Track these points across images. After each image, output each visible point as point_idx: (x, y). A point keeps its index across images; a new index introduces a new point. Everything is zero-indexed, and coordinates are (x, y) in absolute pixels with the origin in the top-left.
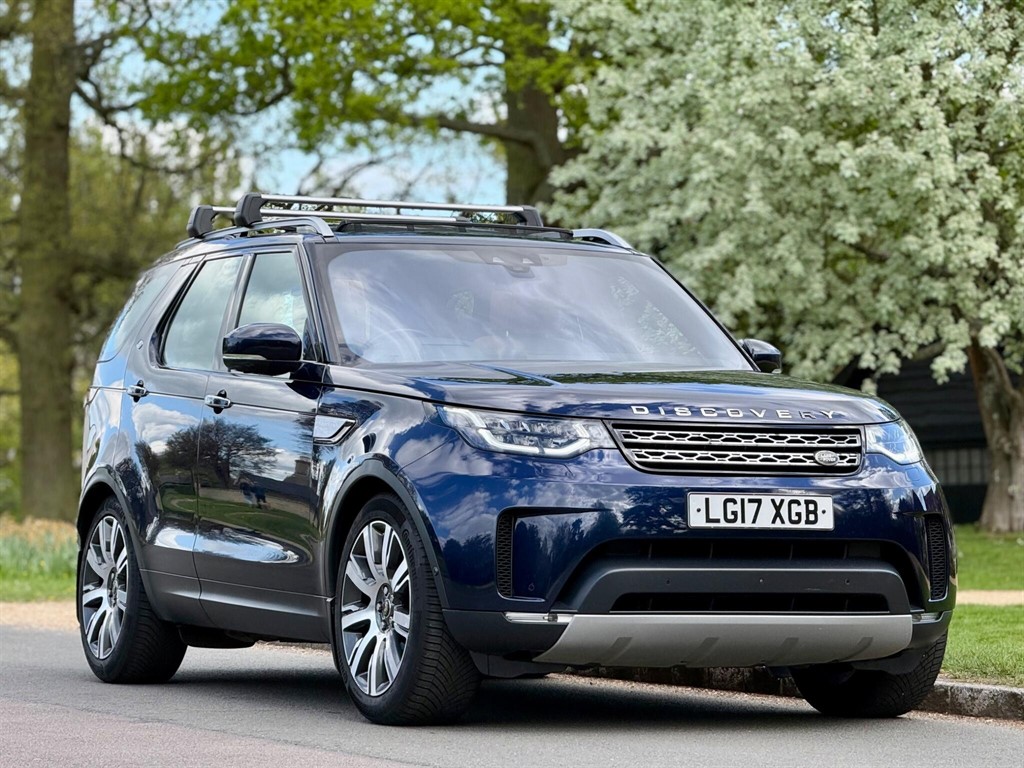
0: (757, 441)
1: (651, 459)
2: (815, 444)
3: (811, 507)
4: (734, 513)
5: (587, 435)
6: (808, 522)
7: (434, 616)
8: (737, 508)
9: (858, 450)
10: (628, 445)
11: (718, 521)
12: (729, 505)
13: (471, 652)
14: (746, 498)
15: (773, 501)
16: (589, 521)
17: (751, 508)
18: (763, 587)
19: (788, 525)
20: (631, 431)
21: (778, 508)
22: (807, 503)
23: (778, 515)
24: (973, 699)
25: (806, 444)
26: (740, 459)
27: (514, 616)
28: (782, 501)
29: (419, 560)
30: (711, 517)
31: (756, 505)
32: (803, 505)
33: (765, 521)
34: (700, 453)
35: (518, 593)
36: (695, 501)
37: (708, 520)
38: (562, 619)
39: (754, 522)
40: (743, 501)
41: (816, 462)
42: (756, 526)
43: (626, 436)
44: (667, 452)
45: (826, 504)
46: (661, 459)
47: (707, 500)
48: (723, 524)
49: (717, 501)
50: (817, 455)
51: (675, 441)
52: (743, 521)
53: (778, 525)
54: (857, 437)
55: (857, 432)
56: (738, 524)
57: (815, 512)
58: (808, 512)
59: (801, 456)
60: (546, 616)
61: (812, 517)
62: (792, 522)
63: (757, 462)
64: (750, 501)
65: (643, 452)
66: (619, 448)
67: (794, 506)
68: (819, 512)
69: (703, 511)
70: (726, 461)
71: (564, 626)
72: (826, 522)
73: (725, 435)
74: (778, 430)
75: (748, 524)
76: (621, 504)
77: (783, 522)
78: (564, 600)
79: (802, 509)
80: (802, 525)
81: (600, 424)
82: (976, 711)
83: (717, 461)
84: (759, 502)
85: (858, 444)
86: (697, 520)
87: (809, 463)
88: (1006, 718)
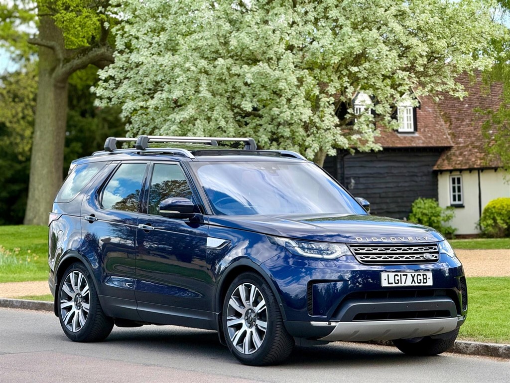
0: (403, 250)
1: (366, 259)
2: (423, 251)
3: (425, 277)
4: (398, 280)
5: (339, 250)
6: (424, 283)
7: (279, 323)
8: (399, 278)
9: (437, 252)
10: (357, 254)
11: (392, 283)
12: (396, 277)
13: (294, 337)
14: (402, 274)
15: (411, 275)
16: (340, 285)
17: (404, 278)
18: (408, 309)
19: (417, 284)
20: (357, 248)
21: (413, 278)
22: (423, 275)
23: (413, 280)
24: (467, 347)
25: (420, 251)
26: (397, 258)
27: (314, 323)
28: (415, 275)
29: (271, 300)
30: (390, 282)
31: (405, 276)
32: (422, 276)
33: (409, 283)
34: (383, 256)
35: (315, 314)
36: (384, 276)
37: (389, 283)
38: (333, 324)
39: (405, 283)
40: (401, 275)
41: (424, 258)
42: (406, 285)
43: (356, 250)
44: (371, 256)
45: (430, 275)
46: (369, 259)
47: (388, 275)
48: (394, 285)
49: (392, 275)
50: (424, 255)
51: (374, 251)
52: (401, 283)
53: (413, 284)
54: (436, 247)
55: (436, 245)
56: (399, 285)
57: (426, 279)
58: (424, 279)
59: (419, 256)
60: (327, 323)
61: (425, 281)
62: (418, 283)
63: (404, 259)
64: (404, 275)
65: (362, 256)
66: (353, 255)
67: (419, 276)
68: (427, 279)
69: (387, 279)
70: (393, 259)
71: (334, 327)
72: (430, 282)
73: (391, 248)
74: (410, 245)
75: (403, 285)
76: (348, 274)
77: (415, 283)
78: (334, 316)
79: (421, 277)
80: (422, 284)
81: (345, 245)
82: (468, 352)
83: (390, 259)
84: (406, 275)
85: (437, 250)
86: (384, 283)
87: (422, 259)
88: (482, 355)
